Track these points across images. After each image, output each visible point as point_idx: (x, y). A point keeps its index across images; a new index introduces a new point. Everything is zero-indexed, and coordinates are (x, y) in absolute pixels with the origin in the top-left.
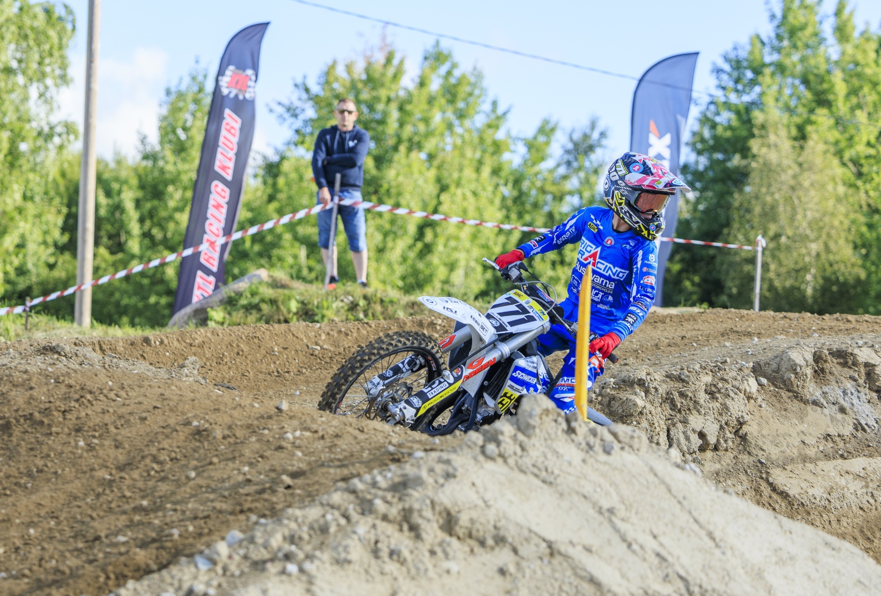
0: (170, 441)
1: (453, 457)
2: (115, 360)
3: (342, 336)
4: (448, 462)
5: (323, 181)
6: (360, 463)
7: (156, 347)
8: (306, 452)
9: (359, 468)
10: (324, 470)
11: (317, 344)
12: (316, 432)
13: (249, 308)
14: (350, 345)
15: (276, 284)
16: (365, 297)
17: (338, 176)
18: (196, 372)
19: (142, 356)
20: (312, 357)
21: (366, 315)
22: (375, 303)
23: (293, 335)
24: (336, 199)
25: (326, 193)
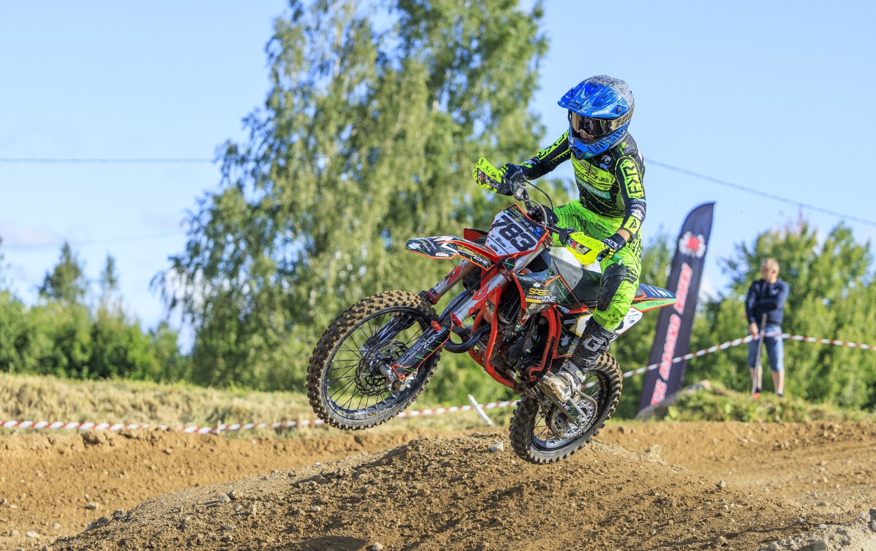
0: (638, 506)
1: (848, 529)
2: (600, 444)
3: (764, 433)
4: (844, 533)
5: (753, 319)
6: (778, 529)
7: (627, 435)
8: (738, 519)
9: (777, 534)
10: (752, 533)
11: (745, 438)
12: (746, 505)
13: (697, 409)
14: (770, 439)
15: (715, 392)
16: (781, 405)
17: (765, 316)
18: (658, 456)
19: (617, 441)
20: (742, 448)
21: (781, 417)
22: (788, 408)
23: (729, 431)
24: (763, 333)
25: (754, 328)
